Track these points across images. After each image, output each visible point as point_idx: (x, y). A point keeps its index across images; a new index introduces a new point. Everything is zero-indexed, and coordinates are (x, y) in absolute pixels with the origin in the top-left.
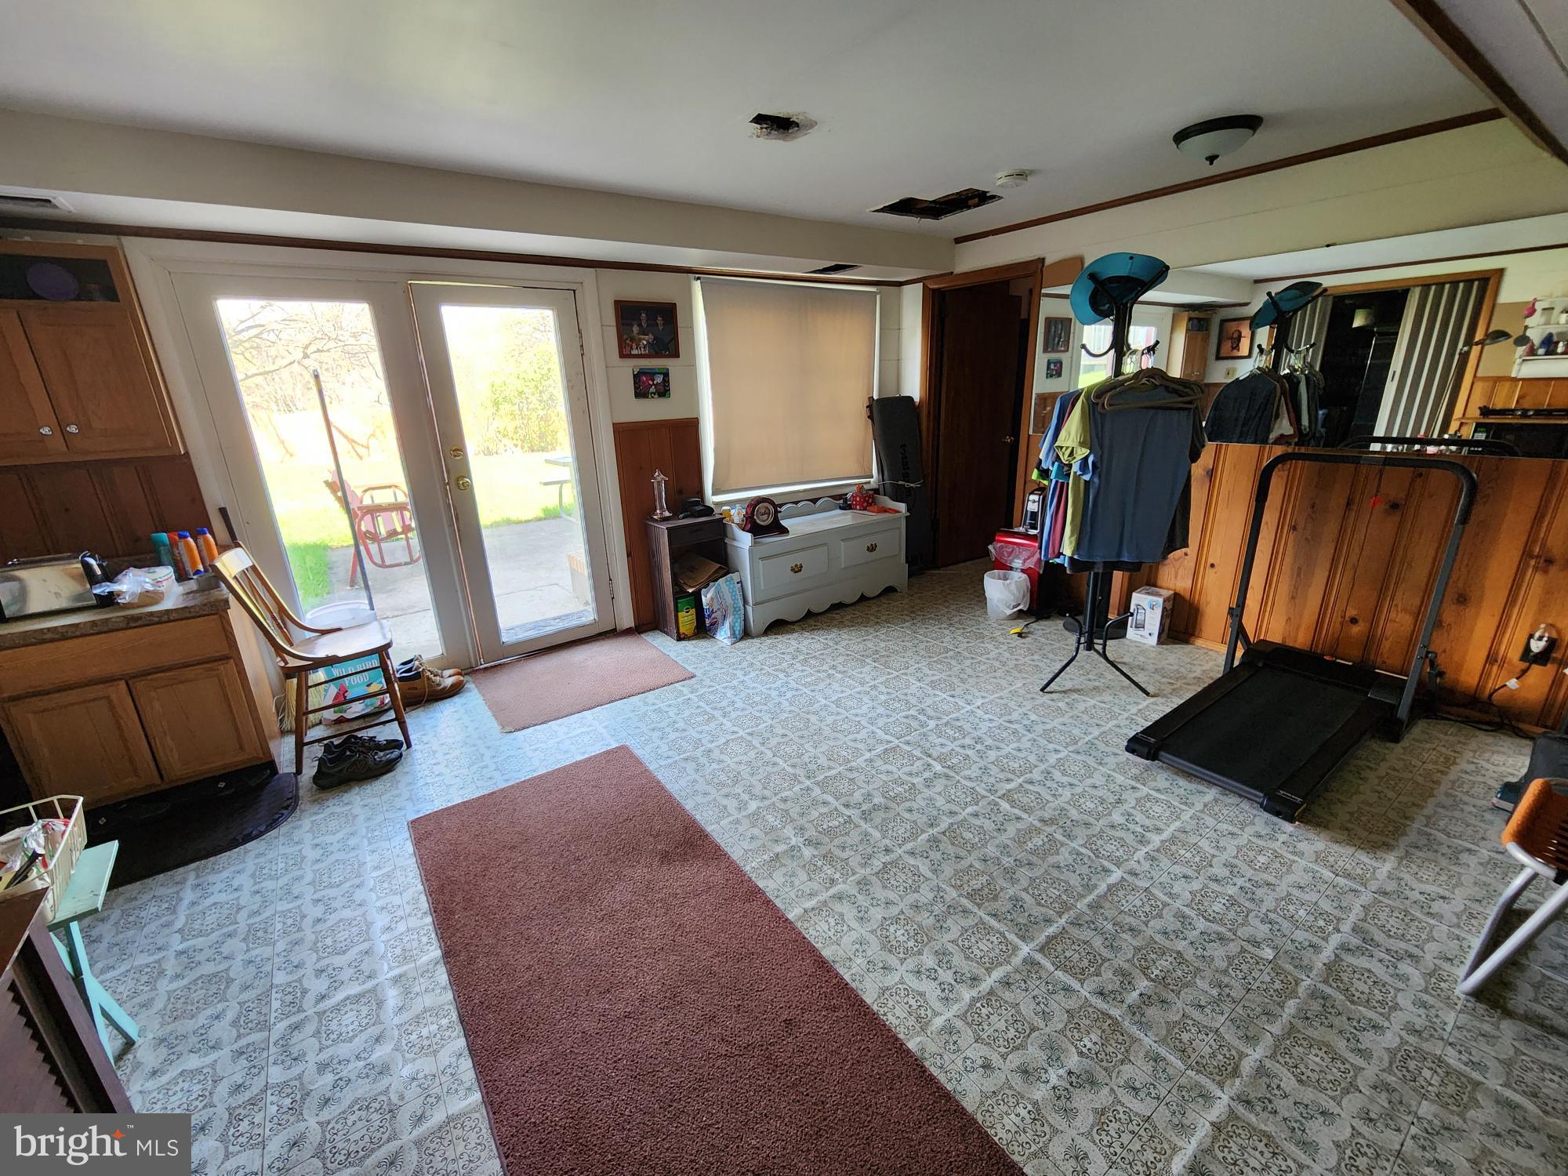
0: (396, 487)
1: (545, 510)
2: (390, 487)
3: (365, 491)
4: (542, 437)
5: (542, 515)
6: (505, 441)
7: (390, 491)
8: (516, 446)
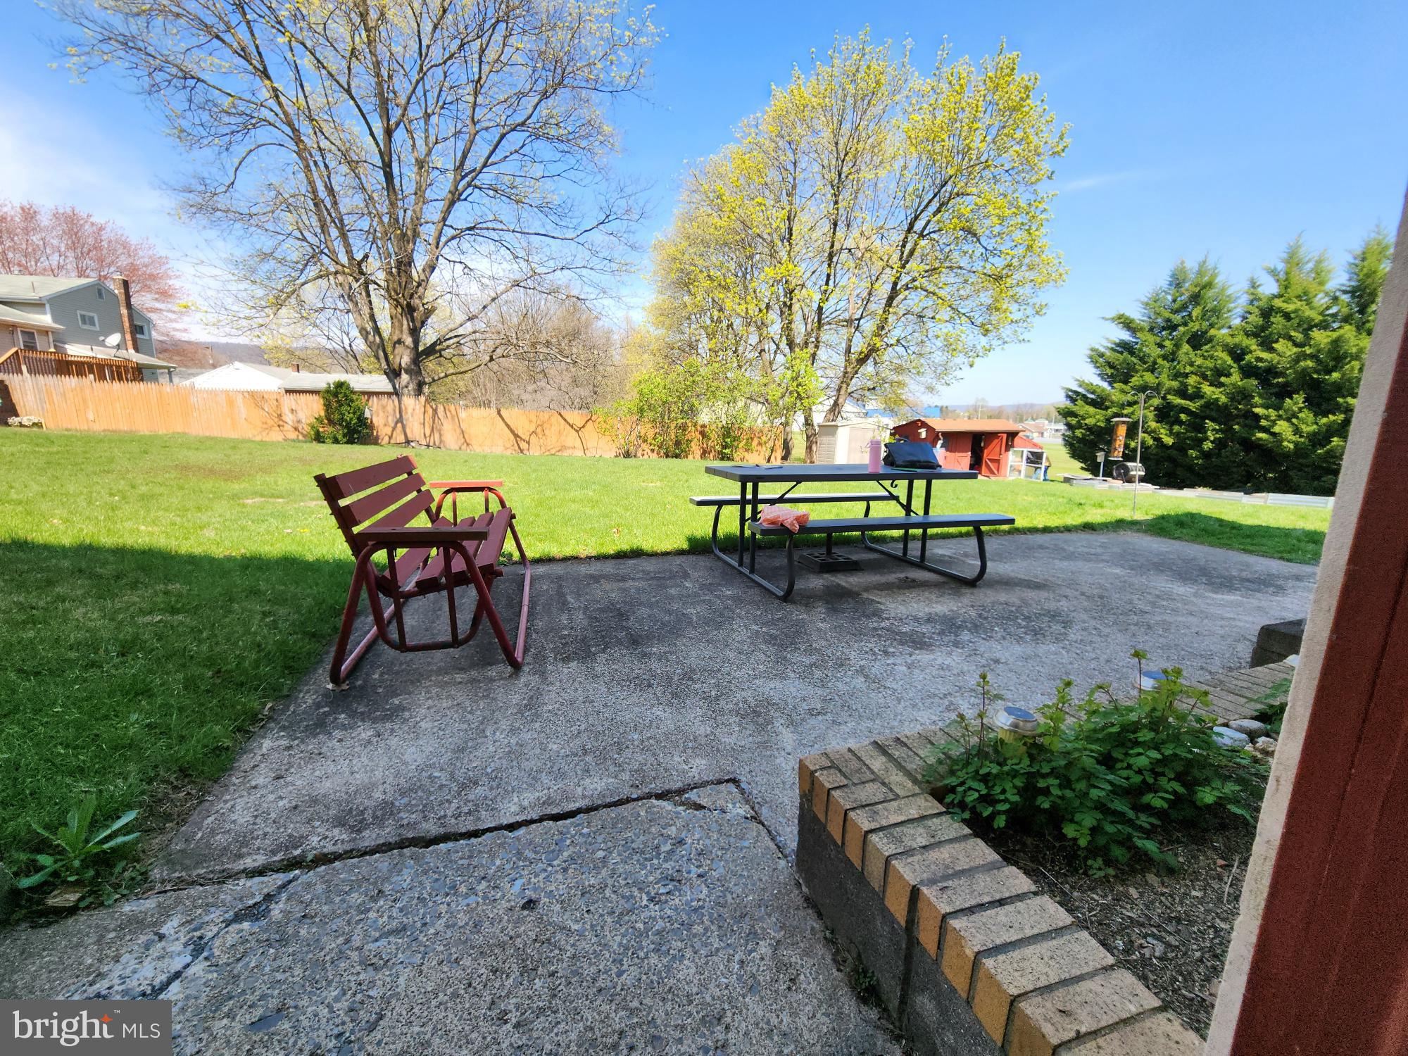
0: (490, 490)
1: (691, 540)
2: (481, 489)
3: (447, 492)
4: (678, 443)
5: (685, 546)
6: (644, 446)
7: (480, 496)
8: (653, 451)
